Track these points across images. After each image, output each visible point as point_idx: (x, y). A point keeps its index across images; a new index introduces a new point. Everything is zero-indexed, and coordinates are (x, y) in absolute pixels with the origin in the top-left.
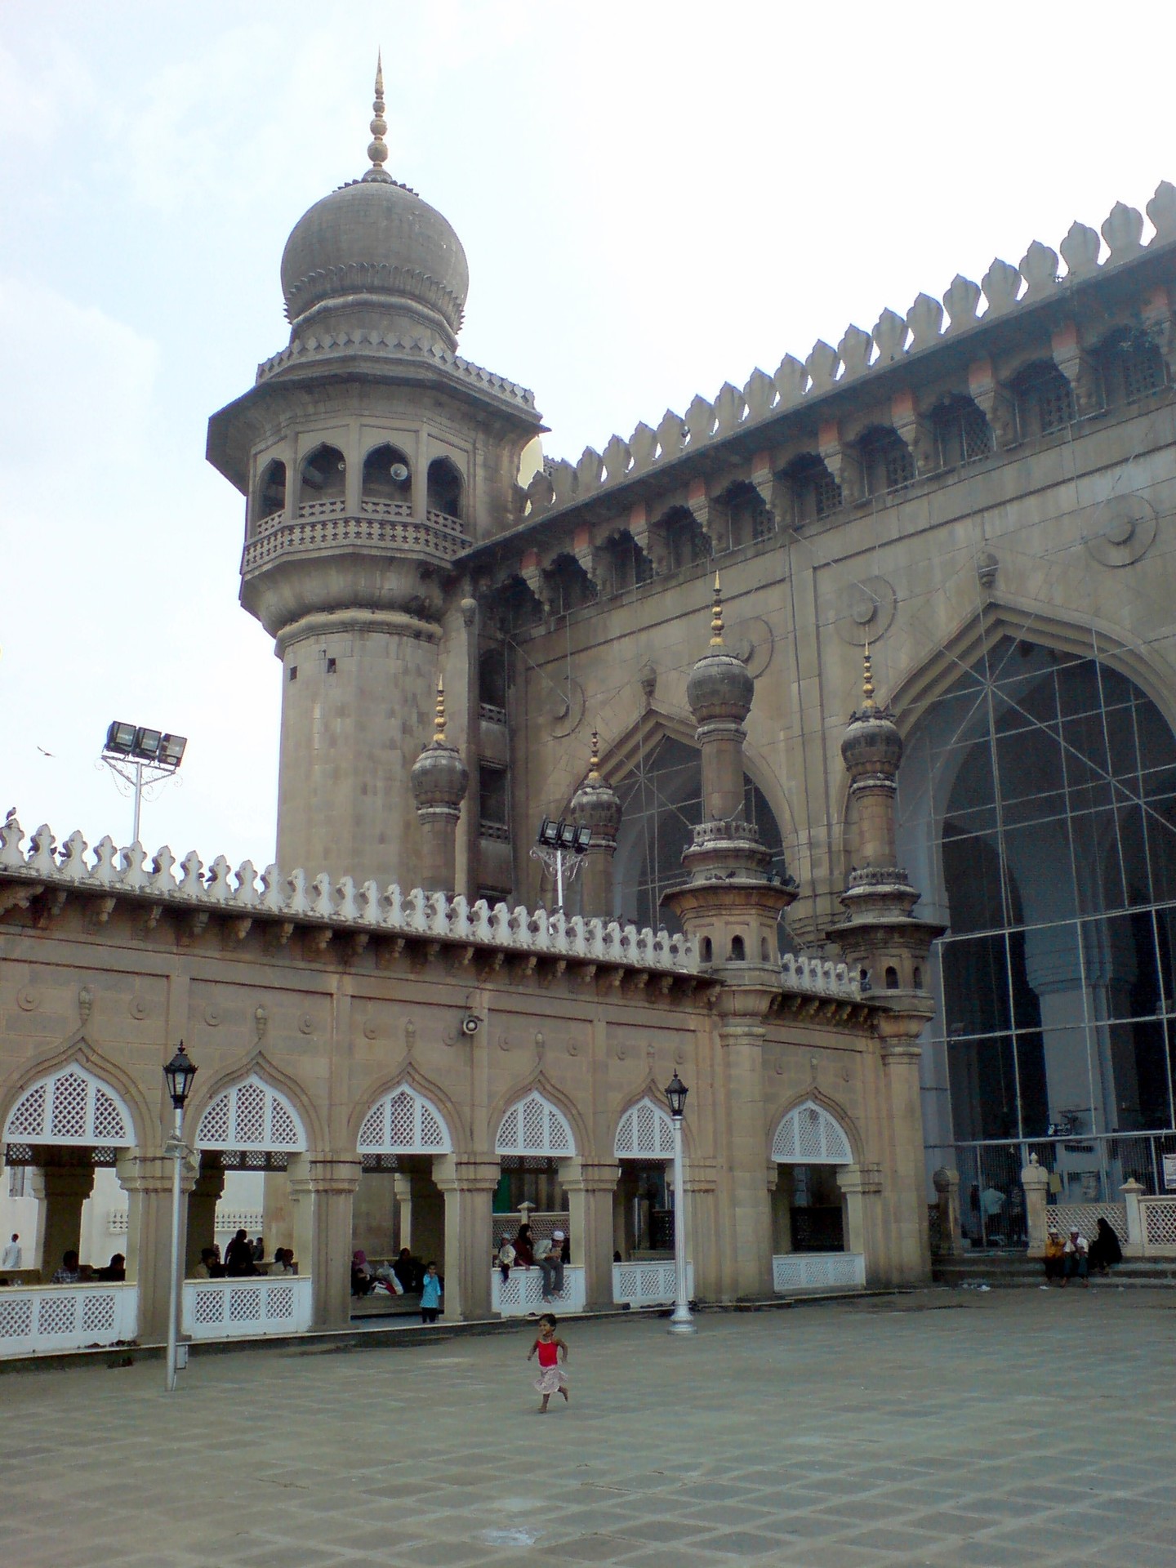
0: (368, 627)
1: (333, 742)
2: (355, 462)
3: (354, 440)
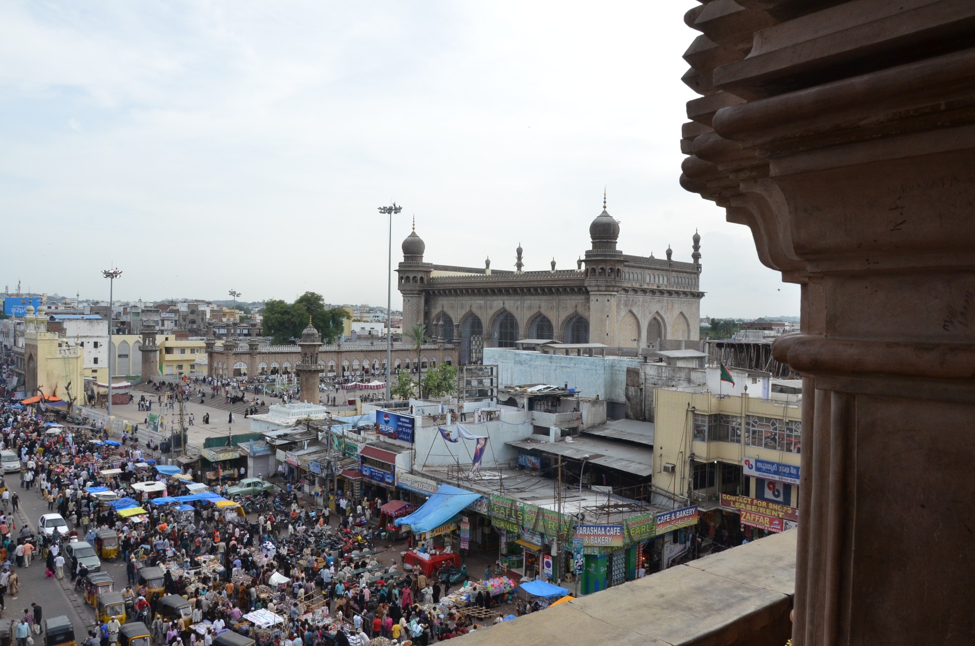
0: (412, 297)
1: (409, 310)
2: (411, 278)
3: (411, 276)
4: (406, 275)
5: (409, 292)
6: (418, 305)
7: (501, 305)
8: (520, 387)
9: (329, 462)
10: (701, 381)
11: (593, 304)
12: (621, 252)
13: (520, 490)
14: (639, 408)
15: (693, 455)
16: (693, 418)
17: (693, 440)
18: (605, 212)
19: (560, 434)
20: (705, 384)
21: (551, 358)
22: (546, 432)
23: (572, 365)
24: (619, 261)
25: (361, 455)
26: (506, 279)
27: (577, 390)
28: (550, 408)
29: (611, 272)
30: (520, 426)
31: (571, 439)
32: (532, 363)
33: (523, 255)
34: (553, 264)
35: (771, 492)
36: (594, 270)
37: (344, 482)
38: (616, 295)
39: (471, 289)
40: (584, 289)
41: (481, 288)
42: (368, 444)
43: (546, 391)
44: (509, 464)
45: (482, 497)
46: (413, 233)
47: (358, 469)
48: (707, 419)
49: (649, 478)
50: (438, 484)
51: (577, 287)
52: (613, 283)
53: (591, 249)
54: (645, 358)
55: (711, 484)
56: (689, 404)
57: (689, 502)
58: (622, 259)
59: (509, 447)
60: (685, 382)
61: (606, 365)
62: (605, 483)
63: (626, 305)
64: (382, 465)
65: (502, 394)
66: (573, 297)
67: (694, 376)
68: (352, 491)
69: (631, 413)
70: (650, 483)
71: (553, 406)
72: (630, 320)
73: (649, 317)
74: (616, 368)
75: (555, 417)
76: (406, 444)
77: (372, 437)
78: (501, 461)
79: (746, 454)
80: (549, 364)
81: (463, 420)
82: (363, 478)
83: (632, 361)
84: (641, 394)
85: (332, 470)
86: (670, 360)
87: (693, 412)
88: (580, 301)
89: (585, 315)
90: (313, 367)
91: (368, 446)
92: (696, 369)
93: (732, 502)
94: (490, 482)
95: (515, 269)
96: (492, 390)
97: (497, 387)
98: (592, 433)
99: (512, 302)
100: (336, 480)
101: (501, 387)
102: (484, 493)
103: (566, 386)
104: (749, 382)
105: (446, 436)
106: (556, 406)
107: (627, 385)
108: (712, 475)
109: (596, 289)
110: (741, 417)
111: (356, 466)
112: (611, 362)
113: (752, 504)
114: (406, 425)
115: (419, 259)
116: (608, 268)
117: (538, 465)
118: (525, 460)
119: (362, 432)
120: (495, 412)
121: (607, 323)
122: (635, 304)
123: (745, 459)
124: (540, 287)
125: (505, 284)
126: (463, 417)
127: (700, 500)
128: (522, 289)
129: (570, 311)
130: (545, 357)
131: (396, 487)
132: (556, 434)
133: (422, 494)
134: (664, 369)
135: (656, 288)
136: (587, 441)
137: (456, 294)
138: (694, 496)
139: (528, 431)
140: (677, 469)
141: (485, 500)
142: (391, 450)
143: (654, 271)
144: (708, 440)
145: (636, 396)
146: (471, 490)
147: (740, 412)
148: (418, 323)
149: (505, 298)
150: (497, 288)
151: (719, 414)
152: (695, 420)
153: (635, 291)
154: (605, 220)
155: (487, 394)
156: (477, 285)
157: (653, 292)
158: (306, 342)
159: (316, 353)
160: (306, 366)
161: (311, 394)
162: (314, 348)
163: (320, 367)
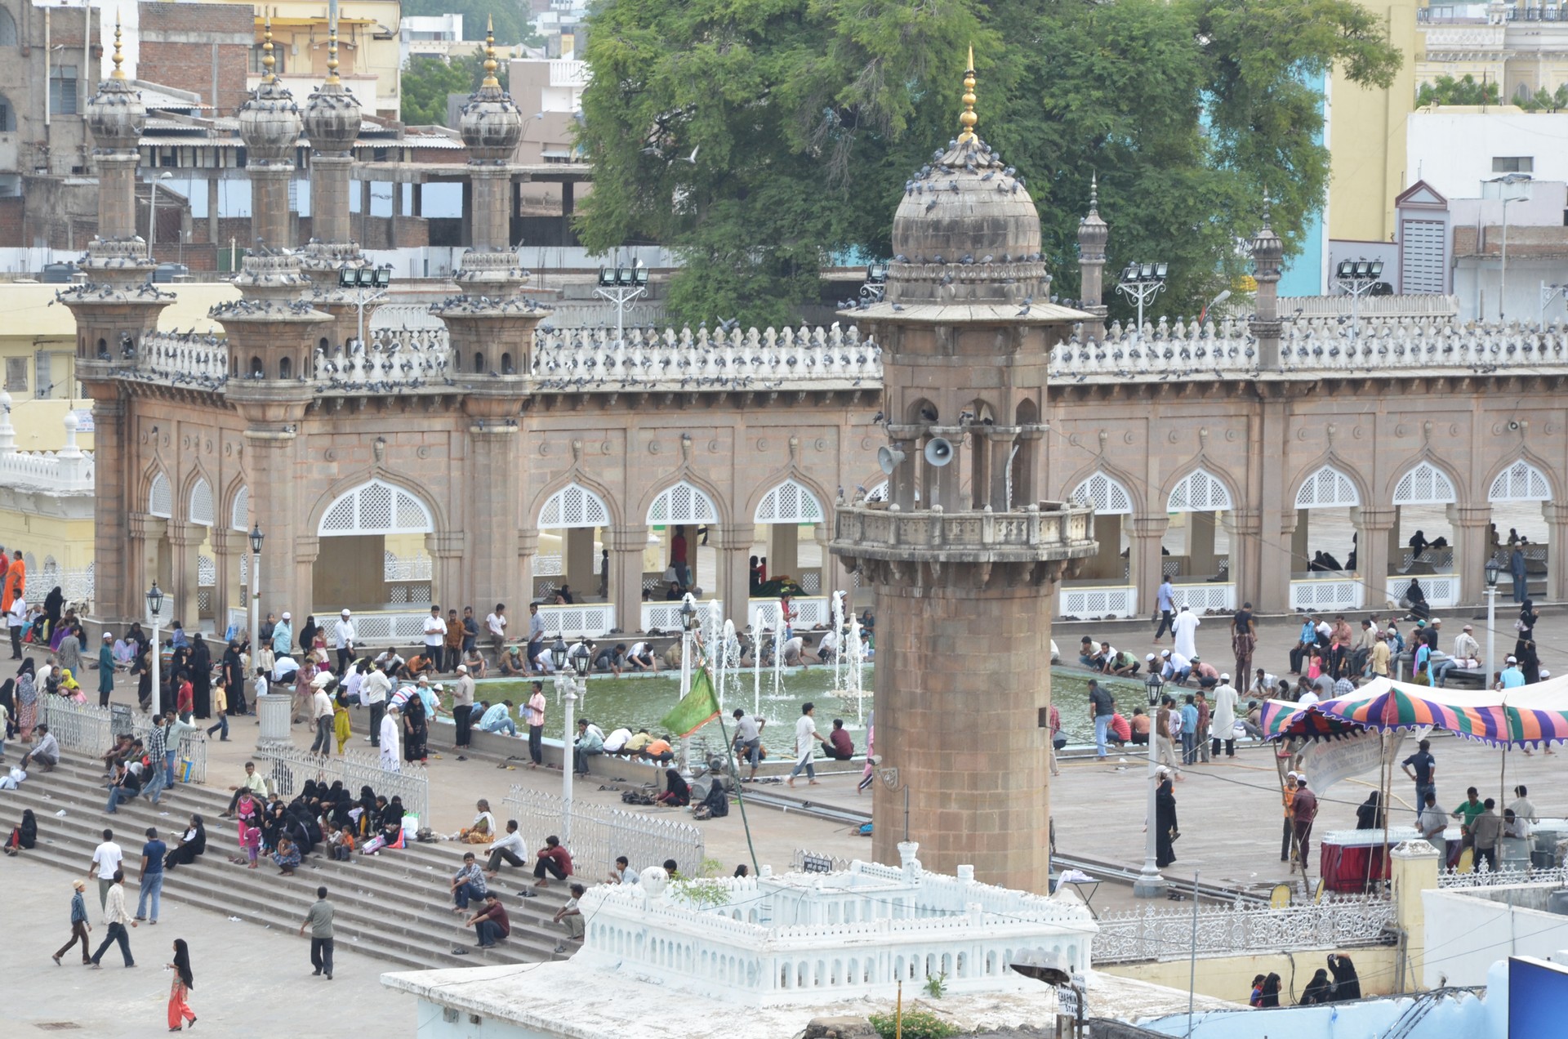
90: (993, 538)
158: (930, 299)
159: (1017, 397)
160: (931, 521)
161: (974, 780)
162: (1000, 360)
163: (1052, 534)
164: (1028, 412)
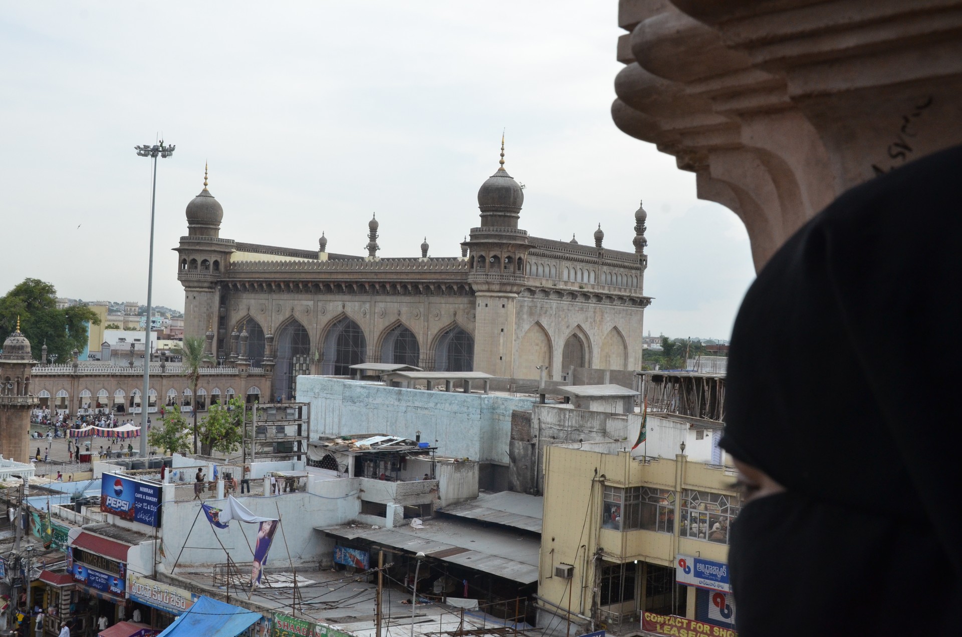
0: (200, 292)
1: (194, 312)
2: (199, 262)
3: (200, 259)
4: (191, 257)
5: (196, 284)
6: (208, 304)
7: (340, 309)
8: (344, 439)
9: (18, 559)
10: (622, 434)
11: (480, 311)
12: (525, 232)
13: (330, 606)
14: (529, 473)
15: (600, 551)
16: (602, 493)
17: (601, 528)
18: (501, 170)
19: (402, 515)
20: (626, 438)
21: (400, 393)
22: (380, 510)
23: (431, 405)
24: (522, 245)
25: (74, 546)
26: (348, 269)
27: (432, 445)
28: (388, 474)
29: (509, 262)
30: (339, 501)
31: (421, 522)
32: (370, 400)
33: (379, 232)
34: (425, 248)
35: (718, 609)
36: (482, 258)
37: (44, 590)
38: (515, 297)
39: (293, 282)
40: (467, 288)
41: (308, 282)
42: (85, 529)
43: (385, 445)
44: (320, 562)
45: (263, 618)
46: (205, 191)
47: (68, 570)
48: (623, 495)
49: (534, 586)
50: (193, 596)
51: (457, 283)
52: (512, 280)
53: (479, 225)
54: (543, 397)
55: (629, 596)
56: (596, 470)
57: (593, 624)
58: (527, 243)
59: (319, 533)
60: (600, 435)
61: (483, 406)
62: (466, 595)
63: (531, 314)
64: (107, 565)
65: (315, 449)
66: (451, 300)
67: (611, 425)
68: (57, 606)
69: (516, 482)
70: (534, 595)
71: (394, 469)
72: (537, 336)
73: (566, 333)
74: (498, 411)
75: (395, 488)
76: (149, 530)
77: (96, 517)
78: (307, 557)
79: (682, 551)
80: (396, 403)
81: (245, 490)
82: (75, 586)
83: (523, 401)
84: (533, 453)
85: (22, 572)
86: (581, 401)
87: (602, 482)
88: (461, 306)
89: (468, 327)
90: (20, 401)
91: (87, 532)
92: (616, 414)
93: (658, 627)
94: (283, 591)
95: (365, 254)
96: (300, 443)
97: (308, 438)
98: (454, 513)
99: (357, 304)
100: (29, 590)
101: (314, 437)
102: (267, 610)
103: (418, 437)
104: (690, 438)
105: (213, 517)
106: (399, 470)
107: (513, 438)
108: (630, 582)
109: (485, 287)
110: (675, 492)
111: (64, 565)
112: (491, 401)
113: (688, 628)
114: (148, 498)
115: (212, 232)
116: (504, 256)
117: (365, 564)
118: (345, 556)
119: (83, 509)
120: (298, 478)
121: (501, 341)
122: (546, 313)
123: (679, 557)
124: (401, 283)
125: (346, 276)
126: (245, 485)
127: (610, 621)
128: (372, 285)
129: (445, 321)
130: (390, 392)
131: (128, 600)
132: (395, 514)
133: (169, 612)
134: (567, 413)
135: (577, 289)
136: (444, 525)
137: (270, 290)
138: (601, 615)
139: (352, 510)
140: (577, 572)
141: (266, 623)
142: (122, 540)
143: (576, 263)
144: (624, 528)
145: (526, 455)
146: (246, 605)
147: (674, 484)
148: (208, 333)
149: (347, 297)
150: (334, 282)
151: (643, 487)
152: (605, 496)
153: (545, 292)
154: (501, 182)
155: (292, 448)
156: (303, 276)
157: (573, 295)
158: (9, 359)
159: (25, 376)
160: (9, 398)
161: (15, 443)
162: (22, 370)
163: (31, 400)
164: (27, 379)
